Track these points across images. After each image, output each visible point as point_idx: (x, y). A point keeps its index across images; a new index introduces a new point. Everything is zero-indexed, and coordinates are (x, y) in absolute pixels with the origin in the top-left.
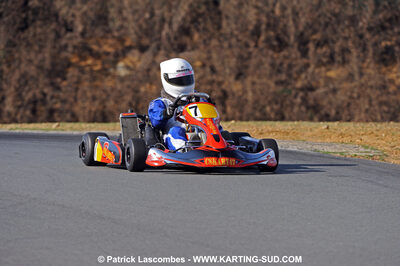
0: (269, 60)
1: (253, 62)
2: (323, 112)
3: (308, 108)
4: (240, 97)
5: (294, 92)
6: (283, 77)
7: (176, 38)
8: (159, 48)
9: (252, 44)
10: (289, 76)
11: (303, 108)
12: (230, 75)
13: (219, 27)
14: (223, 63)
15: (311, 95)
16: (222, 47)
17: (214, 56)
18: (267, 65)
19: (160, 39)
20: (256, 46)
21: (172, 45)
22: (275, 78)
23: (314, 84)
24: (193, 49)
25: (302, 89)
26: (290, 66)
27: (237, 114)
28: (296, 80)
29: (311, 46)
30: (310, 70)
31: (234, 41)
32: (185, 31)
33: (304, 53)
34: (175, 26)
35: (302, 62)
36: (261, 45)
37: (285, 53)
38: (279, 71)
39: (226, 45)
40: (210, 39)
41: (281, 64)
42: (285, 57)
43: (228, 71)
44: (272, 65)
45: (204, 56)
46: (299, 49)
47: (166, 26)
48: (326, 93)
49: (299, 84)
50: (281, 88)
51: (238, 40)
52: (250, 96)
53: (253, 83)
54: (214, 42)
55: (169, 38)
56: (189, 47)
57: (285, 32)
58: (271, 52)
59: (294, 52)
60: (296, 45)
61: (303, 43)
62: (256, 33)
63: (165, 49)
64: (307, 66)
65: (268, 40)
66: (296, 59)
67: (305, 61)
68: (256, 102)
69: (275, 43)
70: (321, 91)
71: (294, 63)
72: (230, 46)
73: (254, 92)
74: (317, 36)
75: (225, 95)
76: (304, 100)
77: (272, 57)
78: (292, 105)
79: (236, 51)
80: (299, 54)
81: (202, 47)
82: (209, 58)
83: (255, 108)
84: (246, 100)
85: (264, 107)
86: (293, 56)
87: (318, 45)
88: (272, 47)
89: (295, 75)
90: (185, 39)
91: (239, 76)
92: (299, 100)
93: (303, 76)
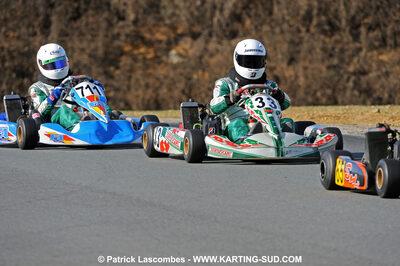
0: (320, 44)
1: (305, 47)
2: (375, 96)
3: (360, 92)
4: (292, 82)
5: (345, 77)
6: (335, 61)
7: (227, 25)
8: (210, 35)
9: (303, 29)
10: (342, 60)
11: (356, 93)
12: (283, 60)
14: (275, 49)
15: (364, 79)
16: (273, 33)
18: (318, 50)
19: (211, 26)
20: (308, 31)
21: (224, 31)
22: (327, 63)
23: (366, 67)
25: (354, 73)
26: (342, 51)
28: (348, 64)
29: (363, 30)
30: (363, 54)
31: (285, 26)
33: (356, 38)
35: (354, 46)
36: (313, 30)
37: (337, 37)
38: (331, 56)
39: (277, 30)
41: (333, 49)
42: (337, 42)
43: (280, 56)
44: (324, 50)
49: (351, 69)
50: (332, 73)
51: (291, 26)
52: (302, 81)
53: (305, 68)
54: (266, 28)
55: (220, 25)
58: (322, 37)
59: (347, 37)
60: (348, 29)
61: (355, 26)
63: (218, 36)
64: (360, 50)
65: (319, 25)
66: (348, 43)
67: (358, 45)
68: (308, 87)
69: (327, 28)
70: (373, 75)
71: (346, 47)
72: (282, 32)
73: (306, 77)
76: (356, 84)
77: (324, 42)
78: (345, 88)
79: (288, 36)
80: (351, 38)
81: (254, 33)
83: (307, 93)
85: (315, 92)
86: (345, 40)
87: (370, 29)
88: (324, 32)
89: (347, 60)
91: (292, 61)
92: (351, 84)
93: (355, 60)
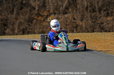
13: (76, 7)
17: (75, 15)
24: (69, 13)
27: (81, 31)
32: (67, 8)
34: (64, 7)
40: (74, 10)
45: (72, 15)
46: (99, 12)
47: (61, 7)
48: (106, 24)
56: (68, 13)
57: (95, 8)
62: (87, 8)
74: (104, 9)
75: (77, 26)
82: (73, 16)
84: (83, 27)
90: (67, 11)
